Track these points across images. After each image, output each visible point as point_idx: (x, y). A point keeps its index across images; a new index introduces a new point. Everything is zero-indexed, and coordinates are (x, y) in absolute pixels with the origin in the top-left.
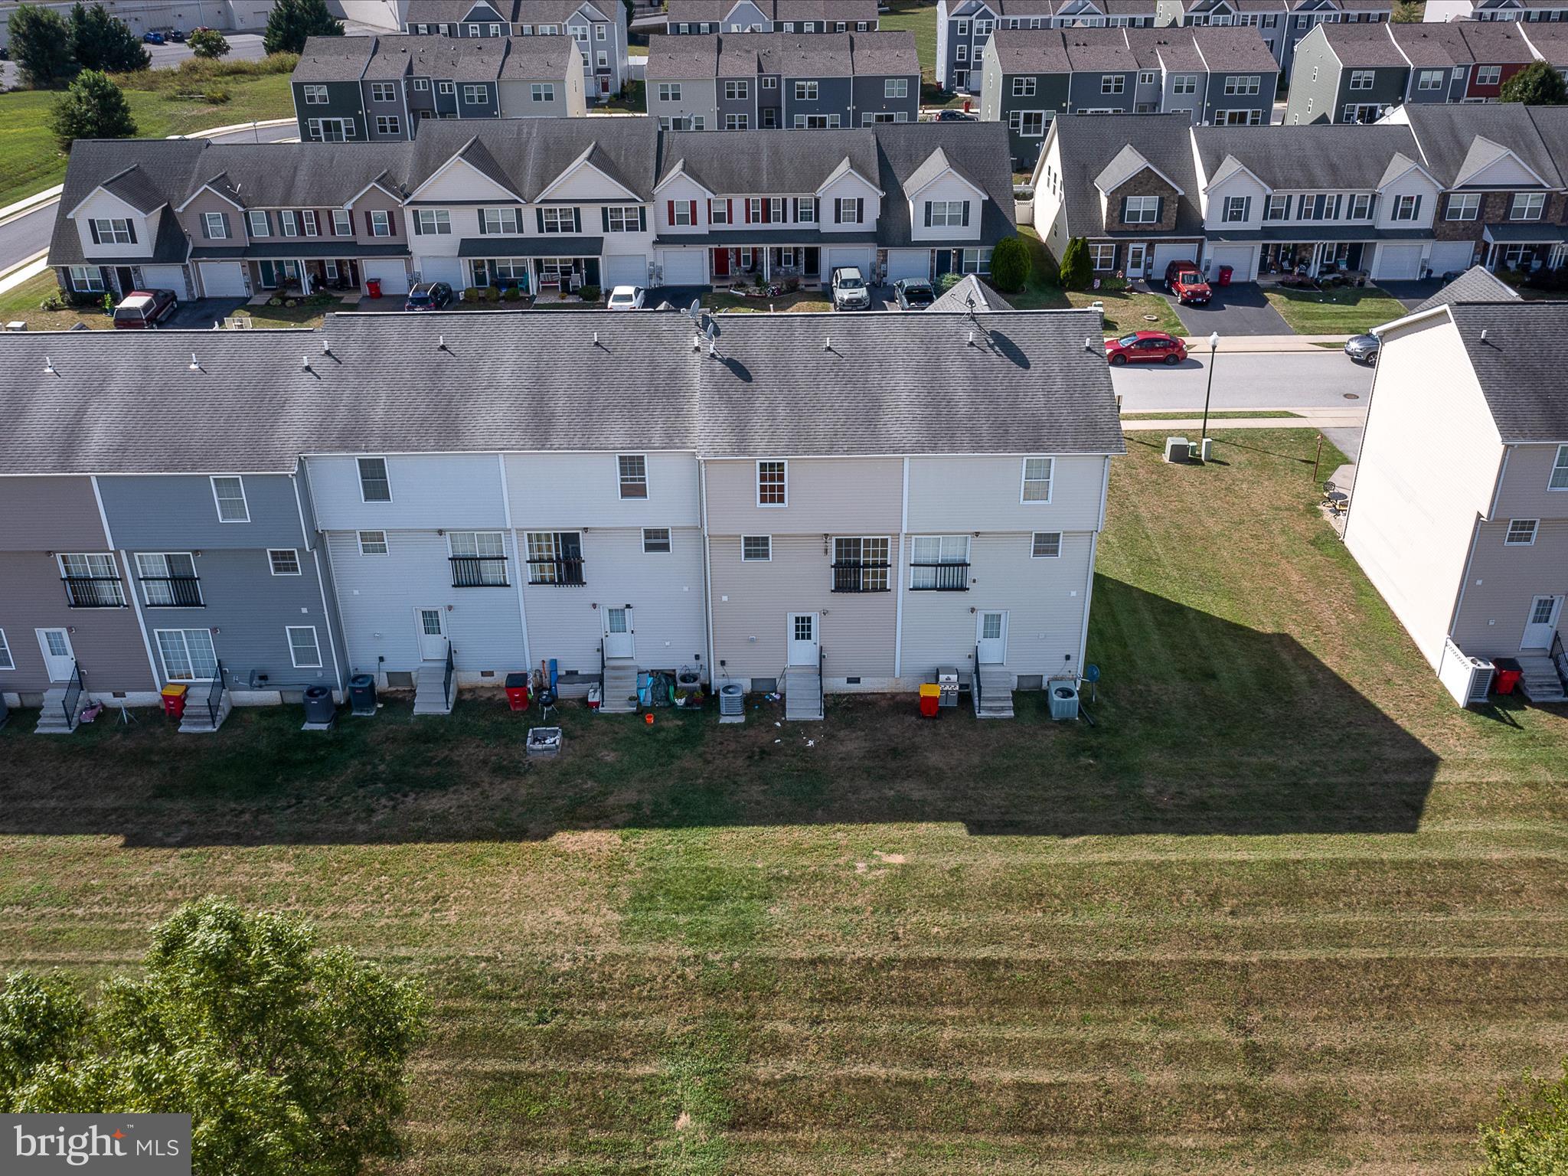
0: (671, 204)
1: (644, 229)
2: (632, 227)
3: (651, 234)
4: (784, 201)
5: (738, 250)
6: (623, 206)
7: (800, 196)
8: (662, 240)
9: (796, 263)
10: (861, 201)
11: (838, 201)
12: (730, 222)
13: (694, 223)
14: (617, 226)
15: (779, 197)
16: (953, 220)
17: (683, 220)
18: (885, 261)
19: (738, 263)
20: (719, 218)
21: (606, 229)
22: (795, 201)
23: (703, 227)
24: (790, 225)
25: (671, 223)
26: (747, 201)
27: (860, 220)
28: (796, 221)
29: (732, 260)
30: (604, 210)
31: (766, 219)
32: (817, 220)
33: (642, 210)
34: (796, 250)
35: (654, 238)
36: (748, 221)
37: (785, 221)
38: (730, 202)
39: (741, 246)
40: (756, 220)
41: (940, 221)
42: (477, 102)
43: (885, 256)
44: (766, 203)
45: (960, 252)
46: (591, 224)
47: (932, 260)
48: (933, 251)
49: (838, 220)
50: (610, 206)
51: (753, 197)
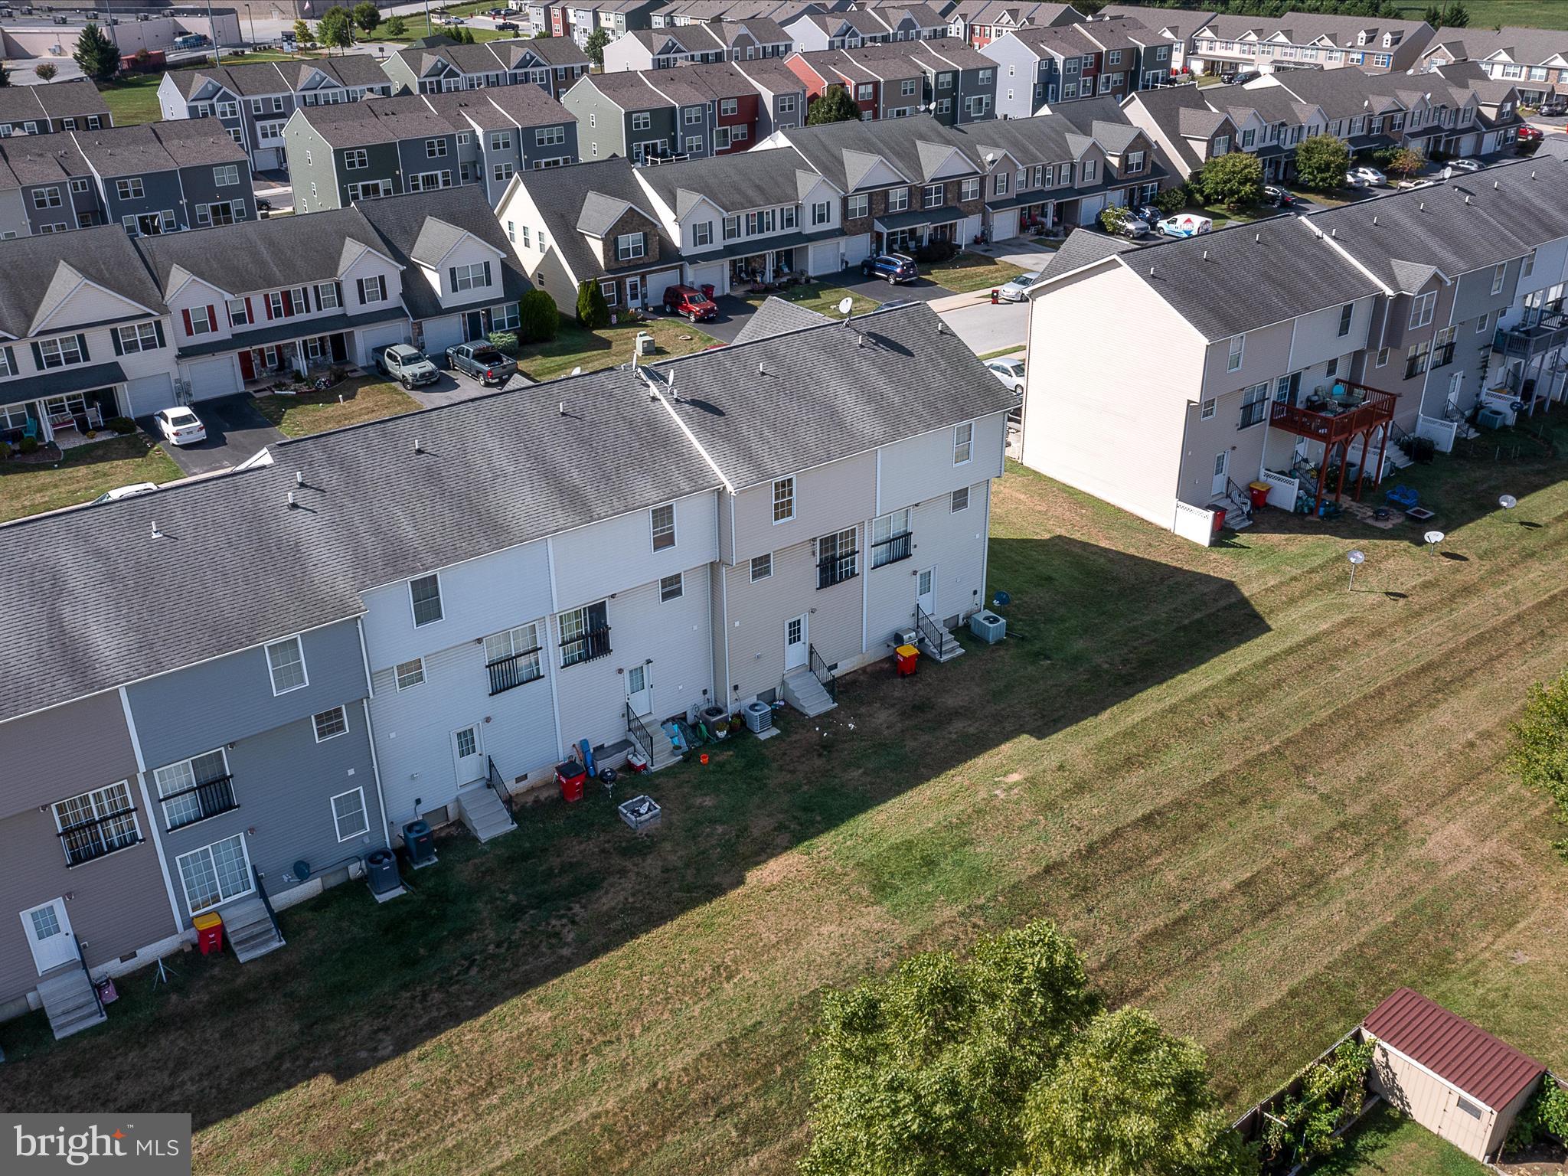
0: (186, 313)
1: (163, 344)
2: (149, 345)
3: (171, 350)
4: (305, 290)
5: (261, 351)
6: (136, 324)
7: (321, 283)
8: (185, 353)
9: (324, 353)
10: (382, 278)
11: (360, 282)
12: (252, 321)
13: (215, 328)
14: (132, 347)
15: (299, 287)
16: (478, 282)
17: (202, 328)
18: (421, 333)
19: (264, 364)
20: (239, 319)
21: (119, 352)
22: (316, 288)
23: (225, 332)
24: (315, 314)
25: (189, 333)
26: (266, 297)
27: (384, 297)
28: (319, 309)
29: (256, 362)
30: (114, 332)
31: (289, 313)
32: (341, 304)
33: (158, 324)
34: (321, 339)
35: (177, 352)
36: (270, 317)
37: (308, 310)
38: (248, 300)
39: (264, 346)
40: (278, 314)
41: (466, 285)
43: (421, 328)
44: (286, 295)
45: (488, 311)
46: (101, 349)
47: (464, 323)
48: (464, 315)
49: (363, 301)
50: (119, 326)
51: (271, 292)
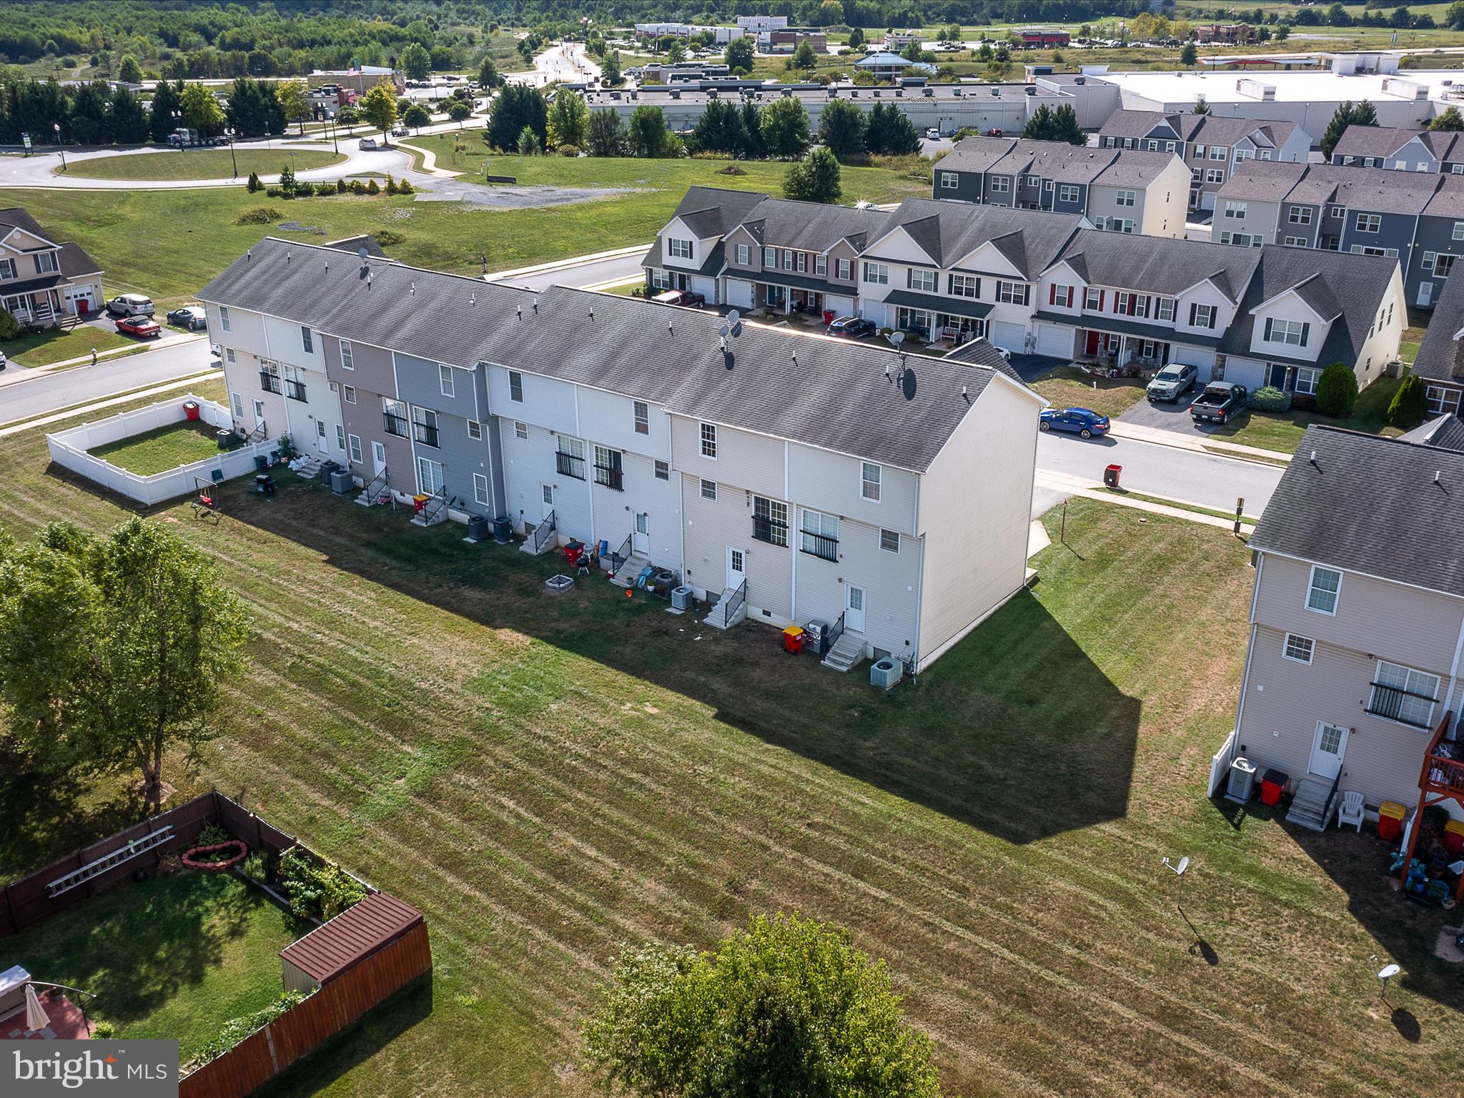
0: (1053, 286)
1: (1027, 304)
2: (1018, 300)
3: (1031, 309)
4: (1149, 298)
5: (1107, 336)
6: (1014, 282)
7: (1163, 296)
8: (1040, 315)
9: (1155, 356)
10: (1215, 309)
11: (1194, 306)
12: (1101, 310)
13: (1070, 305)
14: (1007, 298)
15: (1145, 294)
16: (1291, 339)
17: (1061, 301)
18: (1222, 366)
19: (1106, 347)
20: (1092, 305)
21: (998, 300)
22: (1158, 300)
23: (1076, 310)
24: (1151, 321)
25: (1052, 303)
26: (1117, 294)
27: (1212, 326)
28: (1156, 317)
29: (1101, 343)
30: (999, 283)
31: (1131, 313)
32: (1174, 320)
33: (1028, 287)
34: (1156, 344)
35: (1034, 313)
36: (1115, 311)
37: (1147, 316)
38: (1103, 292)
39: (1111, 333)
40: (1122, 312)
41: (1279, 337)
42: (1069, 200)
43: (1224, 361)
44: (1133, 298)
45: (1295, 371)
46: (988, 294)
47: (1267, 372)
48: (1269, 365)
49: (1192, 323)
50: (1003, 280)
51: (1123, 291)
